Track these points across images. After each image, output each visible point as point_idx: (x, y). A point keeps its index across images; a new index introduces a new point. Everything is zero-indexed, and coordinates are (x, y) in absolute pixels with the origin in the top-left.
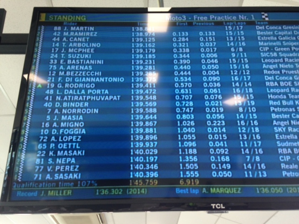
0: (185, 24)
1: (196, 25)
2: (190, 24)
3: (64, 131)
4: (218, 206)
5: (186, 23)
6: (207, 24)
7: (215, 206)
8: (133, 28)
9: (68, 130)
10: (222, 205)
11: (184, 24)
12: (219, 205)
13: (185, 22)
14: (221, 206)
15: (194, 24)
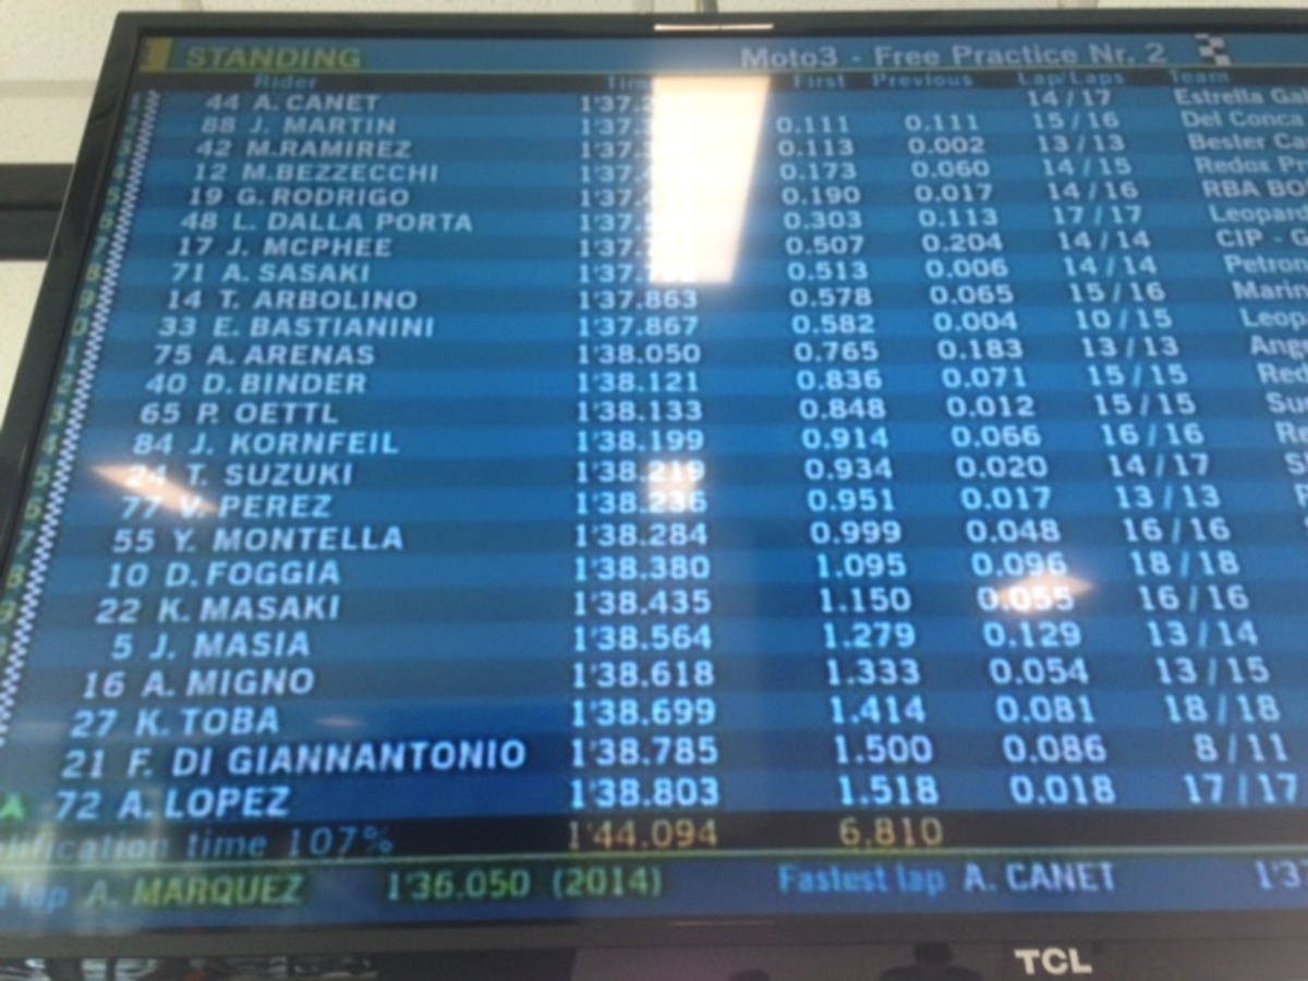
0: (836, 80)
1: (884, 86)
2: (859, 82)
3: (226, 570)
4: (1055, 961)
5: (841, 79)
6: (940, 81)
7: (1037, 962)
8: (586, 100)
9: (247, 567)
10: (1074, 954)
11: (831, 83)
12: (1061, 954)
13: (834, 76)
14: (1068, 961)
15: (876, 82)
